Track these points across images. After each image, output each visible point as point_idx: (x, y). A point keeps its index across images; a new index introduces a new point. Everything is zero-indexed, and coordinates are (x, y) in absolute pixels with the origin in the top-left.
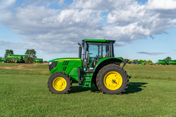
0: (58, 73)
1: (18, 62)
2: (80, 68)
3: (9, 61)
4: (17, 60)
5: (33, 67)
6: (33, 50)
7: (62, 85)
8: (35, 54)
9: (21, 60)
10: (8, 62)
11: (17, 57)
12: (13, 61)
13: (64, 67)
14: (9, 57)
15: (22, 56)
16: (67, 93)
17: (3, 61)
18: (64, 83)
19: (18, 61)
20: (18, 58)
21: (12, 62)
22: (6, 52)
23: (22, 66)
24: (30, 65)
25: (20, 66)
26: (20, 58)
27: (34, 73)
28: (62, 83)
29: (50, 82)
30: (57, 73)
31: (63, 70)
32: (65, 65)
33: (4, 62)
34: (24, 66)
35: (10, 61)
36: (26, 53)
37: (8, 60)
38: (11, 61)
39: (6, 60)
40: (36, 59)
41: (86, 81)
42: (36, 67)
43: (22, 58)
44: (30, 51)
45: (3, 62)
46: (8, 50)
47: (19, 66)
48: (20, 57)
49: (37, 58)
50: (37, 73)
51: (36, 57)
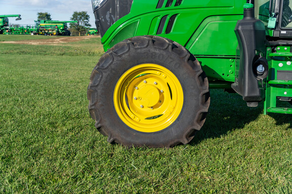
0: (140, 41)
1: (59, 34)
2: (253, 15)
3: (43, 31)
4: (56, 29)
5: (82, 42)
6: (84, 12)
7: (161, 101)
8: (87, 19)
9: (63, 30)
10: (41, 34)
11: (56, 26)
12: (50, 31)
13: (165, 17)
14: (43, 24)
15: (65, 24)
16: (186, 142)
17: (32, 32)
18: (166, 94)
19: (58, 32)
20: (59, 26)
21: (47, 34)
22: (39, 17)
23: (62, 40)
24: (77, 38)
25: (58, 40)
26: (61, 26)
27: (79, 51)
28: (161, 92)
29: (99, 90)
30: (133, 42)
31: (159, 32)
32: (167, 6)
33: (34, 34)
34: (66, 40)
35: (45, 33)
36: (72, 19)
37: (41, 30)
38: (47, 31)
39: (38, 30)
40: (90, 29)
41: (276, 81)
42: (88, 42)
43: (65, 26)
44: (80, 14)
45: (32, 34)
46: (41, 14)
47: (56, 40)
48: (62, 24)
49: (91, 27)
50: (85, 53)
51: (90, 25)
